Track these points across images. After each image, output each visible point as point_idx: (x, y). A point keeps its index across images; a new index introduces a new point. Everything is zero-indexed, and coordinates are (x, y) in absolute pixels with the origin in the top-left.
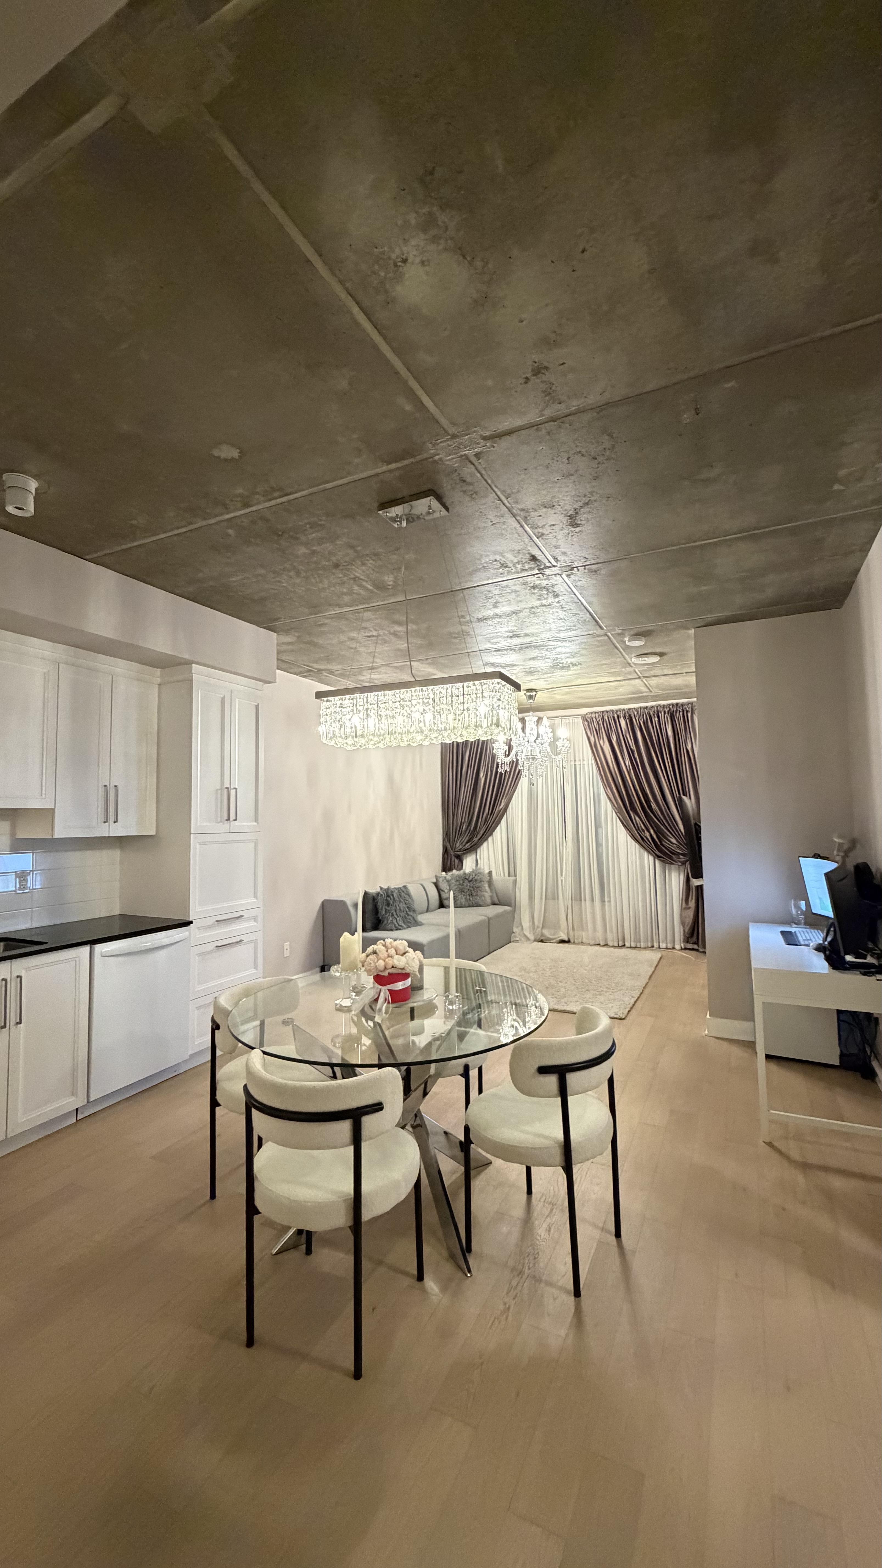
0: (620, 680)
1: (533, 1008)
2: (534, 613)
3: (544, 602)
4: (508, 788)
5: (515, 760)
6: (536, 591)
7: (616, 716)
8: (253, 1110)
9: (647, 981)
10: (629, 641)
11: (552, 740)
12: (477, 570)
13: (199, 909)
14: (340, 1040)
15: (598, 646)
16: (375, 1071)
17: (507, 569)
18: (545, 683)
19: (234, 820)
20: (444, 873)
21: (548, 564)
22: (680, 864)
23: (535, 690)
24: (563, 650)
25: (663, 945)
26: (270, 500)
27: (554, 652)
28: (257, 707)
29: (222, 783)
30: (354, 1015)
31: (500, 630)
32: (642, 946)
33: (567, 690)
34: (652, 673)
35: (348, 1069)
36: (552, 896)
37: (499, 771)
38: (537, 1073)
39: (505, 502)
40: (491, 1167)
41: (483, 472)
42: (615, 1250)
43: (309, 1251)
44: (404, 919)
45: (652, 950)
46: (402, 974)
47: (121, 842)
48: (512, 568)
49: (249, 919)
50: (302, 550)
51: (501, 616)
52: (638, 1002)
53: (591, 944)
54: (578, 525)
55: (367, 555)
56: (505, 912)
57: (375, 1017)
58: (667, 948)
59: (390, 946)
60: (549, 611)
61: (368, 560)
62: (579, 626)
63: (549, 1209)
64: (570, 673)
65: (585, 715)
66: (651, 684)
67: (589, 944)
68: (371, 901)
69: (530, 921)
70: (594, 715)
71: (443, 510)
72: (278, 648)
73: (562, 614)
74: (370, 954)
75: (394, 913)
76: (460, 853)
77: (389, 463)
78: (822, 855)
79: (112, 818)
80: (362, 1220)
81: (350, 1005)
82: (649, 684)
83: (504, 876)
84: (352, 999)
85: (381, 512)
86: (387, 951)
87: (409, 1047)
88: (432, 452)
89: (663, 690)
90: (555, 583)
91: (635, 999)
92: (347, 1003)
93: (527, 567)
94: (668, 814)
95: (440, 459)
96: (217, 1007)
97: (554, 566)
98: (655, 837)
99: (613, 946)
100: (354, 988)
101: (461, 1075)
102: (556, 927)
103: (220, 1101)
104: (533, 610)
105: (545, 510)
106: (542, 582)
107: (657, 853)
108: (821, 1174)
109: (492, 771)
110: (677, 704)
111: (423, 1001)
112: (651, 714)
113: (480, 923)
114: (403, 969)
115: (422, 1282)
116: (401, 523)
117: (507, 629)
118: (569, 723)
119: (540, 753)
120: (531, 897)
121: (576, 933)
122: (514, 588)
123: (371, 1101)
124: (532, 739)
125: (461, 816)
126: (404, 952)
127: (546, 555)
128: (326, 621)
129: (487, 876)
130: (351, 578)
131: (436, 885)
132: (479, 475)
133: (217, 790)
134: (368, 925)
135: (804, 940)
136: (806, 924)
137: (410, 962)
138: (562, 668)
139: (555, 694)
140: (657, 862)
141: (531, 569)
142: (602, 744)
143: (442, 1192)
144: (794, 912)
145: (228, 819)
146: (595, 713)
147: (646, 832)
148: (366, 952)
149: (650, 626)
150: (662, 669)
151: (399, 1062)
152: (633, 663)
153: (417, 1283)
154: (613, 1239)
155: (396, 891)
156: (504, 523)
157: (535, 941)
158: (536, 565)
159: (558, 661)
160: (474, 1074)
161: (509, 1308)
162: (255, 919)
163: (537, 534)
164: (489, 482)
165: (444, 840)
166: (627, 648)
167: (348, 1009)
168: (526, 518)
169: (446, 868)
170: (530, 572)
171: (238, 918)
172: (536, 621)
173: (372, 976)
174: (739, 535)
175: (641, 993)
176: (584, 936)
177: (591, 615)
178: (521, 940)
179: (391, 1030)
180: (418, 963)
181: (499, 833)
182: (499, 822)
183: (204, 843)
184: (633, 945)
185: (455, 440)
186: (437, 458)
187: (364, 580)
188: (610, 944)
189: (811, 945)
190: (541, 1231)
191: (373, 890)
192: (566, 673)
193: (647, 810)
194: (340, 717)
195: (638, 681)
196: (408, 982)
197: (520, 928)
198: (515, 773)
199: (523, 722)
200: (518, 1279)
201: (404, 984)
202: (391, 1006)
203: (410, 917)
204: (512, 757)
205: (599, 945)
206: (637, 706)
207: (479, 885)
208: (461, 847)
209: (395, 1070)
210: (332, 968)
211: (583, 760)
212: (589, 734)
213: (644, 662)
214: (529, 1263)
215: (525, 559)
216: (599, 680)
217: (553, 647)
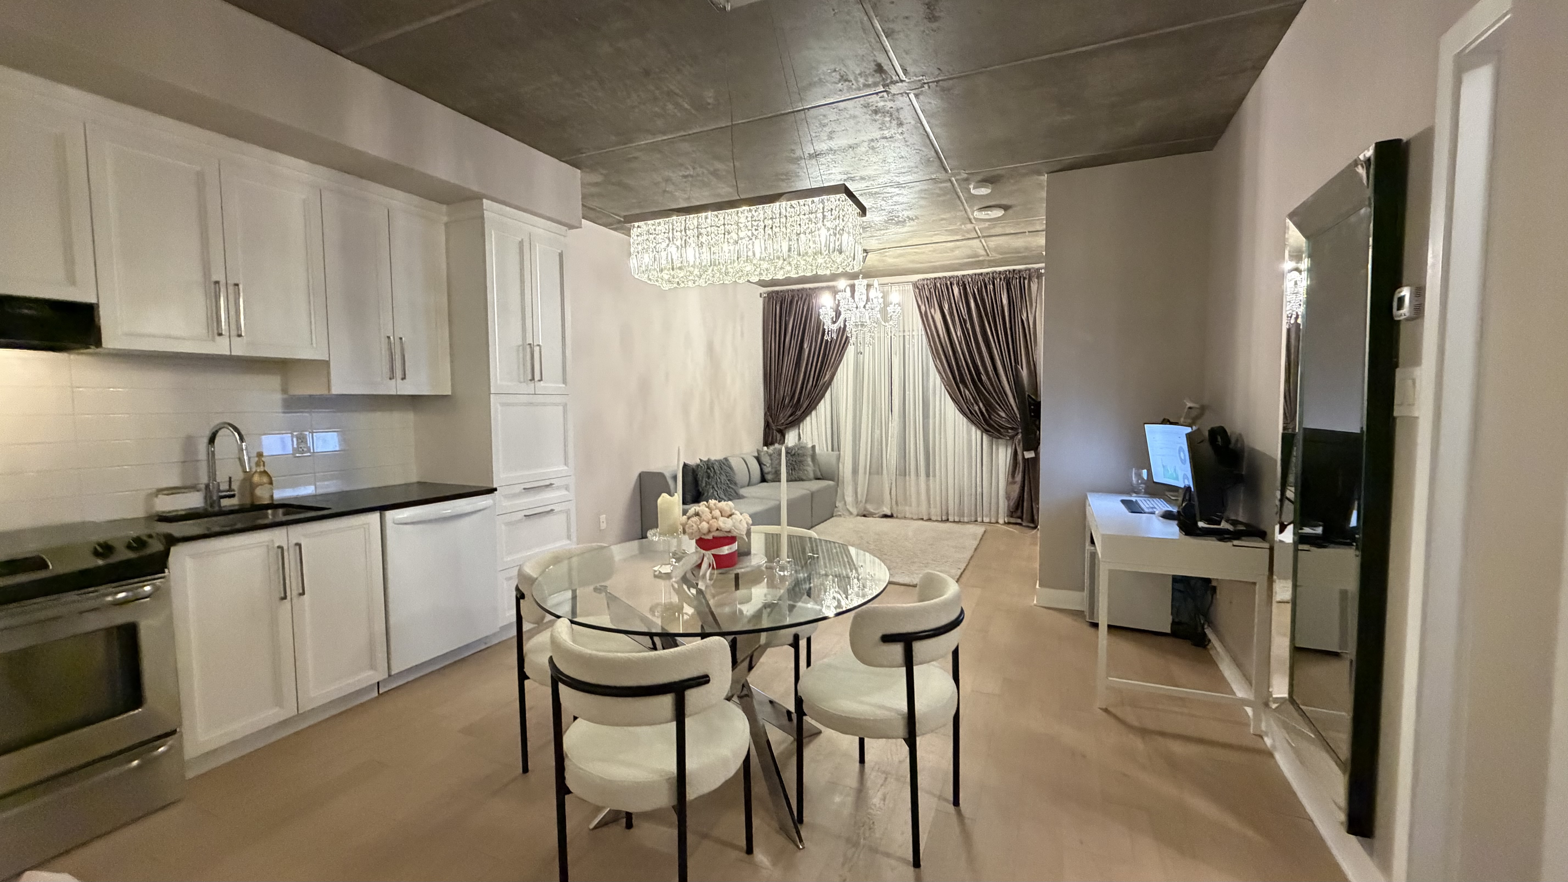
0: (958, 240)
1: (856, 581)
2: (873, 148)
3: (887, 133)
4: (832, 360)
5: (842, 326)
6: (877, 117)
7: (949, 282)
8: (560, 684)
9: (973, 553)
10: (974, 188)
11: (882, 305)
12: (811, 85)
13: (502, 476)
14: (659, 609)
15: (939, 195)
16: (698, 642)
17: (847, 83)
18: (877, 242)
19: (539, 381)
20: (765, 447)
21: (896, 78)
22: (1010, 438)
24: (900, 199)
25: (986, 520)
27: (890, 201)
28: (561, 255)
29: (524, 338)
30: (675, 582)
32: (966, 521)
33: (899, 251)
34: (993, 232)
35: (669, 639)
36: (876, 470)
37: (825, 338)
38: (882, 643)
40: (822, 735)
42: (954, 819)
43: (629, 827)
44: (725, 491)
45: (977, 524)
46: (727, 537)
47: (414, 402)
48: (854, 82)
49: (558, 488)
50: (605, 48)
51: (835, 152)
52: (965, 574)
53: (914, 518)
54: (936, 19)
55: (683, 58)
56: (829, 487)
57: (697, 584)
58: (990, 523)
59: (714, 507)
60: (890, 146)
61: (684, 66)
62: (921, 167)
63: (883, 779)
64: (906, 229)
65: (916, 282)
66: (990, 246)
67: (912, 519)
68: (690, 474)
69: (853, 496)
70: (925, 282)
72: (583, 189)
73: (904, 151)
74: (692, 516)
75: (715, 486)
76: (781, 428)
78: (1172, 420)
79: (399, 373)
80: (687, 799)
81: (670, 571)
82: (987, 246)
83: (828, 451)
84: (672, 565)
86: (711, 513)
87: (736, 616)
89: (1001, 254)
90: (901, 106)
92: (666, 569)
93: (871, 81)
94: (998, 387)
96: (522, 576)
97: (902, 81)
98: (984, 410)
99: (937, 521)
100: (674, 554)
101: (790, 645)
102: (880, 502)
103: (527, 674)
104: (873, 144)
106: (886, 103)
107: (986, 427)
108: (1160, 739)
109: (817, 340)
110: (1014, 270)
111: (752, 566)
112: (987, 281)
113: (805, 497)
114: (729, 532)
115: (750, 856)
116: (724, 5)
117: (841, 170)
118: (899, 289)
119: (870, 319)
120: (855, 471)
121: (900, 508)
122: (851, 112)
123: (695, 673)
124: (862, 304)
125: (785, 389)
126: (730, 513)
127: (894, 64)
128: (638, 154)
129: (810, 450)
130: (664, 93)
131: (758, 459)
133: (519, 346)
134: (689, 497)
135: (1148, 508)
136: (1146, 492)
137: (737, 524)
138: (897, 223)
139: (886, 256)
140: (985, 437)
141: (876, 84)
142: (933, 313)
143: (771, 762)
144: (1134, 479)
145: (533, 379)
146: (927, 279)
147: (975, 405)
148: (688, 514)
149: (999, 170)
150: (1002, 227)
151: (724, 630)
152: (974, 218)
153: (746, 855)
154: (951, 808)
155: (717, 464)
156: (849, 13)
157: (858, 515)
158: (881, 79)
159: (894, 214)
160: (803, 643)
162: (567, 488)
163: (886, 30)
165: (765, 414)
166: (972, 199)
167: (668, 576)
169: (767, 443)
170: (873, 89)
171: (547, 486)
172: (874, 160)
173: (694, 541)
174: (1122, 40)
175: (967, 565)
176: (908, 511)
177: (936, 152)
178: (843, 514)
179: (716, 598)
180: (746, 526)
181: (823, 407)
182: (823, 396)
183: (508, 405)
184: (957, 519)
187: (680, 96)
188: (934, 518)
189: (1157, 512)
190: (876, 800)
191: (693, 461)
192: (900, 230)
193: (977, 381)
194: (653, 247)
195: (977, 241)
196: (735, 547)
197: (843, 502)
198: (842, 341)
199: (853, 287)
200: (853, 849)
201: (731, 548)
202: (716, 572)
203: (731, 490)
204: (840, 323)
205: (922, 519)
206: (971, 272)
207: (802, 459)
208: (783, 421)
209: (722, 639)
210: (650, 533)
211: (913, 330)
212: (920, 303)
213: (987, 217)
214: (864, 833)
215: (870, 69)
216: (935, 239)
217: (890, 195)
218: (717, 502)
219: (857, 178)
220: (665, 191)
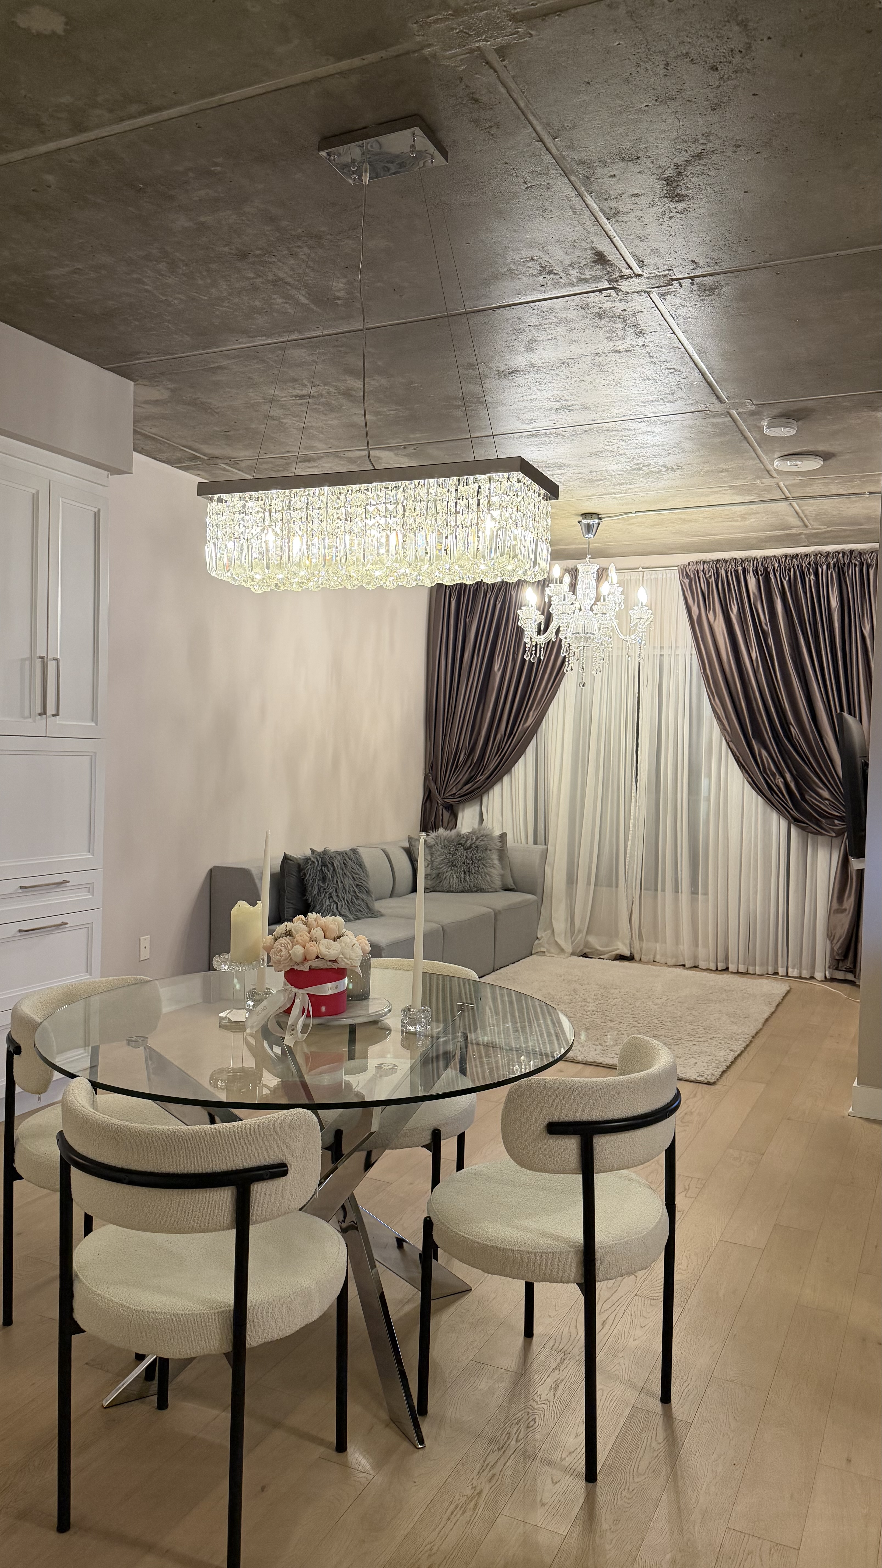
0: (751, 502)
2: (600, 365)
3: (619, 345)
4: (540, 693)
5: (555, 640)
6: (603, 322)
7: (740, 568)
8: (72, 1172)
9: (761, 1027)
10: (769, 427)
11: (623, 607)
12: (496, 277)
15: (714, 435)
17: (552, 276)
18: (616, 502)
19: (54, 715)
20: (424, 834)
21: (627, 272)
22: (834, 835)
23: (598, 516)
24: (650, 439)
25: (793, 972)
26: (122, 120)
27: (633, 442)
28: (97, 516)
29: (33, 647)
30: (251, 1035)
31: (538, 395)
32: (757, 973)
33: (654, 517)
34: (809, 491)
36: (607, 879)
37: (527, 659)
38: (547, 1135)
39: (551, 145)
40: (469, 1295)
41: (513, 86)
42: (659, 1420)
43: (163, 1405)
44: (348, 904)
45: (776, 979)
46: (332, 970)
48: (562, 274)
49: (78, 887)
50: (182, 222)
51: (539, 368)
52: (741, 1059)
53: (669, 964)
54: (681, 198)
55: (299, 237)
56: (526, 903)
57: (283, 1038)
58: (800, 978)
59: (315, 924)
60: (628, 362)
61: (299, 247)
62: (680, 393)
63: (558, 1360)
64: (661, 484)
65: (685, 567)
66: (807, 512)
67: (666, 964)
68: (292, 870)
69: (567, 920)
70: (701, 567)
71: (437, 153)
72: (138, 410)
73: (650, 370)
74: (281, 937)
75: (334, 894)
76: (452, 801)
77: (340, 58)
81: (243, 1019)
82: (802, 511)
83: (527, 843)
84: (248, 1009)
85: (323, 154)
86: (309, 932)
88: (418, 39)
89: (827, 524)
90: (639, 308)
91: (737, 1054)
92: (239, 1016)
93: (588, 273)
94: (818, 748)
95: (434, 56)
96: (18, 1019)
97: (637, 276)
98: (792, 785)
99: (708, 970)
100: (253, 993)
101: (426, 1146)
102: (613, 934)
103: (20, 1170)
104: (597, 359)
105: (622, 165)
106: (614, 304)
107: (796, 814)
109: (514, 661)
110: (852, 552)
111: (368, 1015)
112: (804, 568)
113: (481, 918)
114: (335, 961)
115: (344, 1454)
116: (360, 177)
117: (549, 394)
118: (656, 579)
119: (599, 629)
120: (571, 880)
121: (645, 945)
123: (267, 1160)
124: (587, 604)
125: (459, 736)
126: (338, 933)
127: (623, 253)
128: (225, 363)
129: (498, 840)
130: (268, 281)
131: (408, 852)
132: (503, 90)
133: (23, 660)
137: (348, 951)
138: (648, 474)
139: (633, 524)
140: (793, 830)
141: (596, 279)
142: (711, 619)
145: (44, 713)
146: (704, 562)
147: (778, 776)
148: (275, 934)
149: (805, 401)
152: (775, 470)
153: (335, 1453)
154: (656, 1405)
155: (339, 857)
156: (548, 187)
157: (573, 954)
158: (605, 272)
159: (641, 460)
161: (480, 1493)
162: (89, 888)
163: (607, 210)
164: (522, 105)
166: (767, 442)
167: (241, 1026)
168: (588, 178)
169: (426, 826)
170: (593, 285)
171: (59, 884)
172: (603, 382)
173: (282, 973)
175: (747, 1046)
176: (659, 949)
177: (702, 373)
178: (549, 952)
179: (312, 1062)
180: (362, 955)
181: (523, 769)
182: (523, 751)
184: (742, 969)
185: (461, 20)
186: (427, 51)
187: (293, 287)
188: (702, 965)
190: (542, 1389)
191: (299, 852)
192: (655, 485)
193: (782, 738)
194: (240, 531)
195: (782, 506)
196: (343, 985)
197: (549, 932)
198: (555, 664)
199: (574, 573)
200: (498, 1454)
201: (336, 987)
202: (312, 1022)
203: (360, 902)
204: (551, 634)
205: (684, 965)
206: (779, 552)
207: (483, 855)
208: (454, 791)
209: (309, 1112)
210: (217, 961)
211: (676, 647)
212: (690, 601)
213: (795, 469)
214: (518, 1432)
215: (586, 258)
216: (712, 500)
217: (633, 432)
218: (319, 916)
219: (577, 407)
220: (268, 417)
